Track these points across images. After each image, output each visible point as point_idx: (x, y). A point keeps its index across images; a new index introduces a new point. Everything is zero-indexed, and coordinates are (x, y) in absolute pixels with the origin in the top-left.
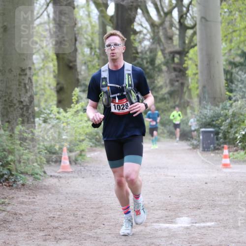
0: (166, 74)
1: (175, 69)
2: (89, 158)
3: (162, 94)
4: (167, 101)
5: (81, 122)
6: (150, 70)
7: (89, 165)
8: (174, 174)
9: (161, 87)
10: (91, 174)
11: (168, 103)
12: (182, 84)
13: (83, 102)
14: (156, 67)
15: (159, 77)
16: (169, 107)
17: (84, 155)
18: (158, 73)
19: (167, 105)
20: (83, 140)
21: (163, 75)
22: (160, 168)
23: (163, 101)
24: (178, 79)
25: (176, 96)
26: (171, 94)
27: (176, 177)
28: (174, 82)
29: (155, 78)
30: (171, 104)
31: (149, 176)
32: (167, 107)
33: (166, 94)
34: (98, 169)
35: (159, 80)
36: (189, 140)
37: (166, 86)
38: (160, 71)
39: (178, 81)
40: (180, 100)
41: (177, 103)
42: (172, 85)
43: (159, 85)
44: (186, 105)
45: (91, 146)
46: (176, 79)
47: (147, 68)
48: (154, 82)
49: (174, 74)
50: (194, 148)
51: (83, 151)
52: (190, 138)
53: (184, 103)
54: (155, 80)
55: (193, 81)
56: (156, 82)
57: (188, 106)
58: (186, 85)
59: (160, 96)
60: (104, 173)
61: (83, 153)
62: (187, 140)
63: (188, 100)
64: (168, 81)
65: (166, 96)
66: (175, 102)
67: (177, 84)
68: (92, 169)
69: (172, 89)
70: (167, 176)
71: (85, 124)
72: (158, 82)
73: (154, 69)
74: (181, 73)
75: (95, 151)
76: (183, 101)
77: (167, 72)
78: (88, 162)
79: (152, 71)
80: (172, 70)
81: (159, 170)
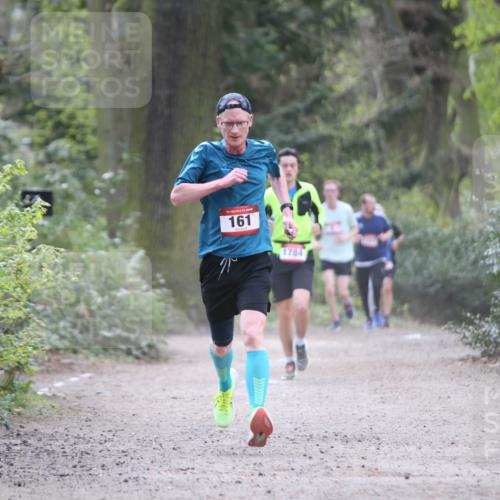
0: (369, 41)
1: (408, 21)
2: (45, 396)
3: (352, 127)
4: (375, 157)
5: (10, 248)
6: (302, 25)
7: (43, 429)
8: (405, 467)
9: (349, 99)
10: (52, 466)
11: (381, 165)
12: (440, 85)
13: (19, 163)
14: (328, 13)
15: (342, 55)
16: (384, 183)
17: (25, 390)
18: (338, 38)
19: (375, 175)
20: (21, 323)
21: (357, 45)
22: (346, 440)
23: (357, 158)
24: (422, 61)
25: (413, 138)
26: (391, 125)
27: (411, 480)
28: (404, 77)
29: (325, 58)
30: (394, 167)
31: (301, 473)
32: (374, 182)
33: (367, 126)
34: (81, 447)
35: (339, 68)
36: (471, 322)
37: (373, 94)
38: (346, 27)
39: (419, 70)
40: (432, 151)
41: (418, 164)
42: (396, 87)
43: (341, 88)
44: (455, 175)
45: (55, 350)
46: (412, 62)
47: (291, 15)
48: (318, 78)
49: (402, 42)
50: (489, 356)
51: (19, 368)
52: (474, 311)
53: (448, 163)
54: (322, 66)
55: (486, 70)
56: (327, 73)
57: (463, 175)
58: (454, 87)
59: (347, 136)
60: (109, 461)
61: (20, 380)
62: (459, 320)
63: (465, 150)
64: (377, 73)
65: (370, 135)
66: (407, 162)
67: (415, 81)
68: (55, 446)
69: (397, 104)
70: (375, 472)
71: (26, 256)
72: (338, 77)
73: (317, 21)
74: (437, 35)
75: (70, 368)
76: (441, 153)
77: (373, 31)
78: (41, 417)
79: (312, 29)
80: (398, 26)
81: (340, 448)
